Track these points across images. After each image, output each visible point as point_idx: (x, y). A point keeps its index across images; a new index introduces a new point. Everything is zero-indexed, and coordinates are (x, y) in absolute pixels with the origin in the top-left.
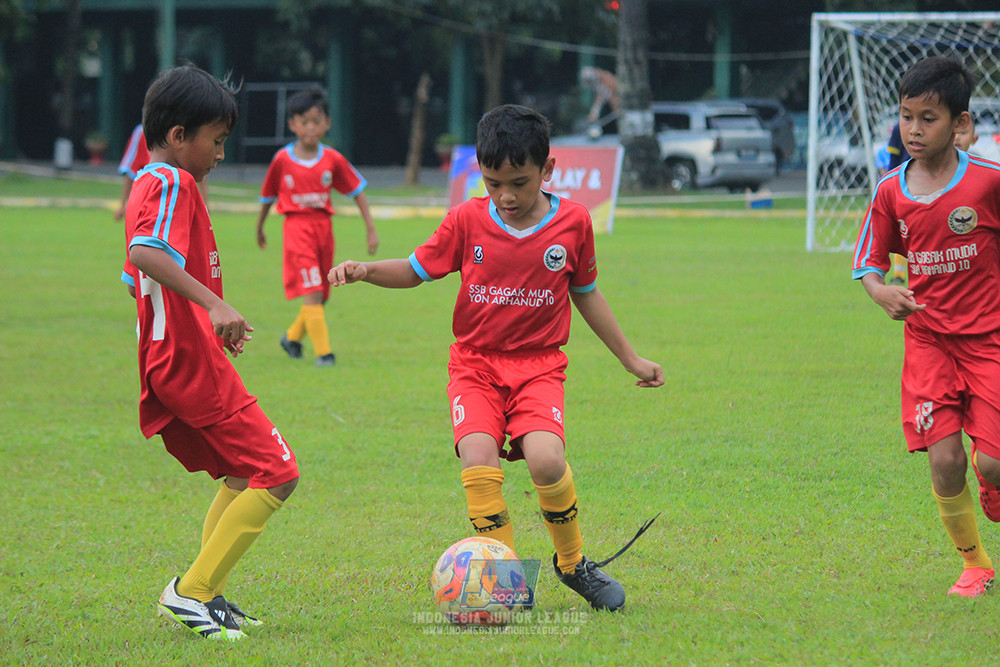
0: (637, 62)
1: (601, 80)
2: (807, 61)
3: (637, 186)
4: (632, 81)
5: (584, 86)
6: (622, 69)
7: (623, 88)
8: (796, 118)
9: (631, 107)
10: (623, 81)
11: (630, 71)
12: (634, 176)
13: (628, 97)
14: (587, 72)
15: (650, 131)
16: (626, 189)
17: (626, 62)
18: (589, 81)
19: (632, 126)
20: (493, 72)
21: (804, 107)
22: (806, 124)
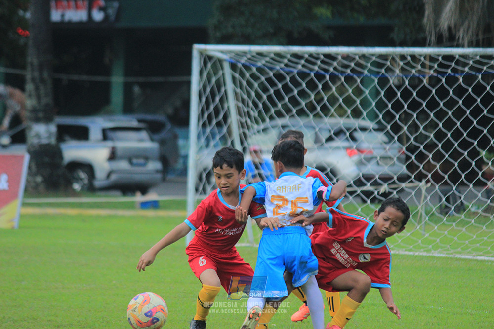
0: (42, 81)
1: (12, 96)
2: (189, 83)
3: (42, 188)
4: (39, 98)
6: (29, 86)
7: (30, 103)
8: (179, 131)
9: (37, 120)
10: (30, 96)
11: (37, 89)
12: (39, 179)
13: (34, 111)
15: (53, 141)
16: (32, 190)
17: (33, 80)
19: (38, 136)
21: (185, 123)
22: (187, 137)
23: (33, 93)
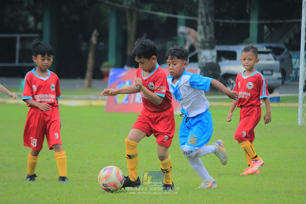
0: (208, 24)
1: (189, 33)
5: (180, 36)
6: (200, 27)
7: (201, 37)
9: (205, 48)
10: (200, 33)
11: (204, 29)
13: (203, 42)
14: (182, 29)
15: (215, 61)
17: (202, 23)
18: (182, 33)
19: (205, 57)
20: (131, 28)
23: (202, 31)
